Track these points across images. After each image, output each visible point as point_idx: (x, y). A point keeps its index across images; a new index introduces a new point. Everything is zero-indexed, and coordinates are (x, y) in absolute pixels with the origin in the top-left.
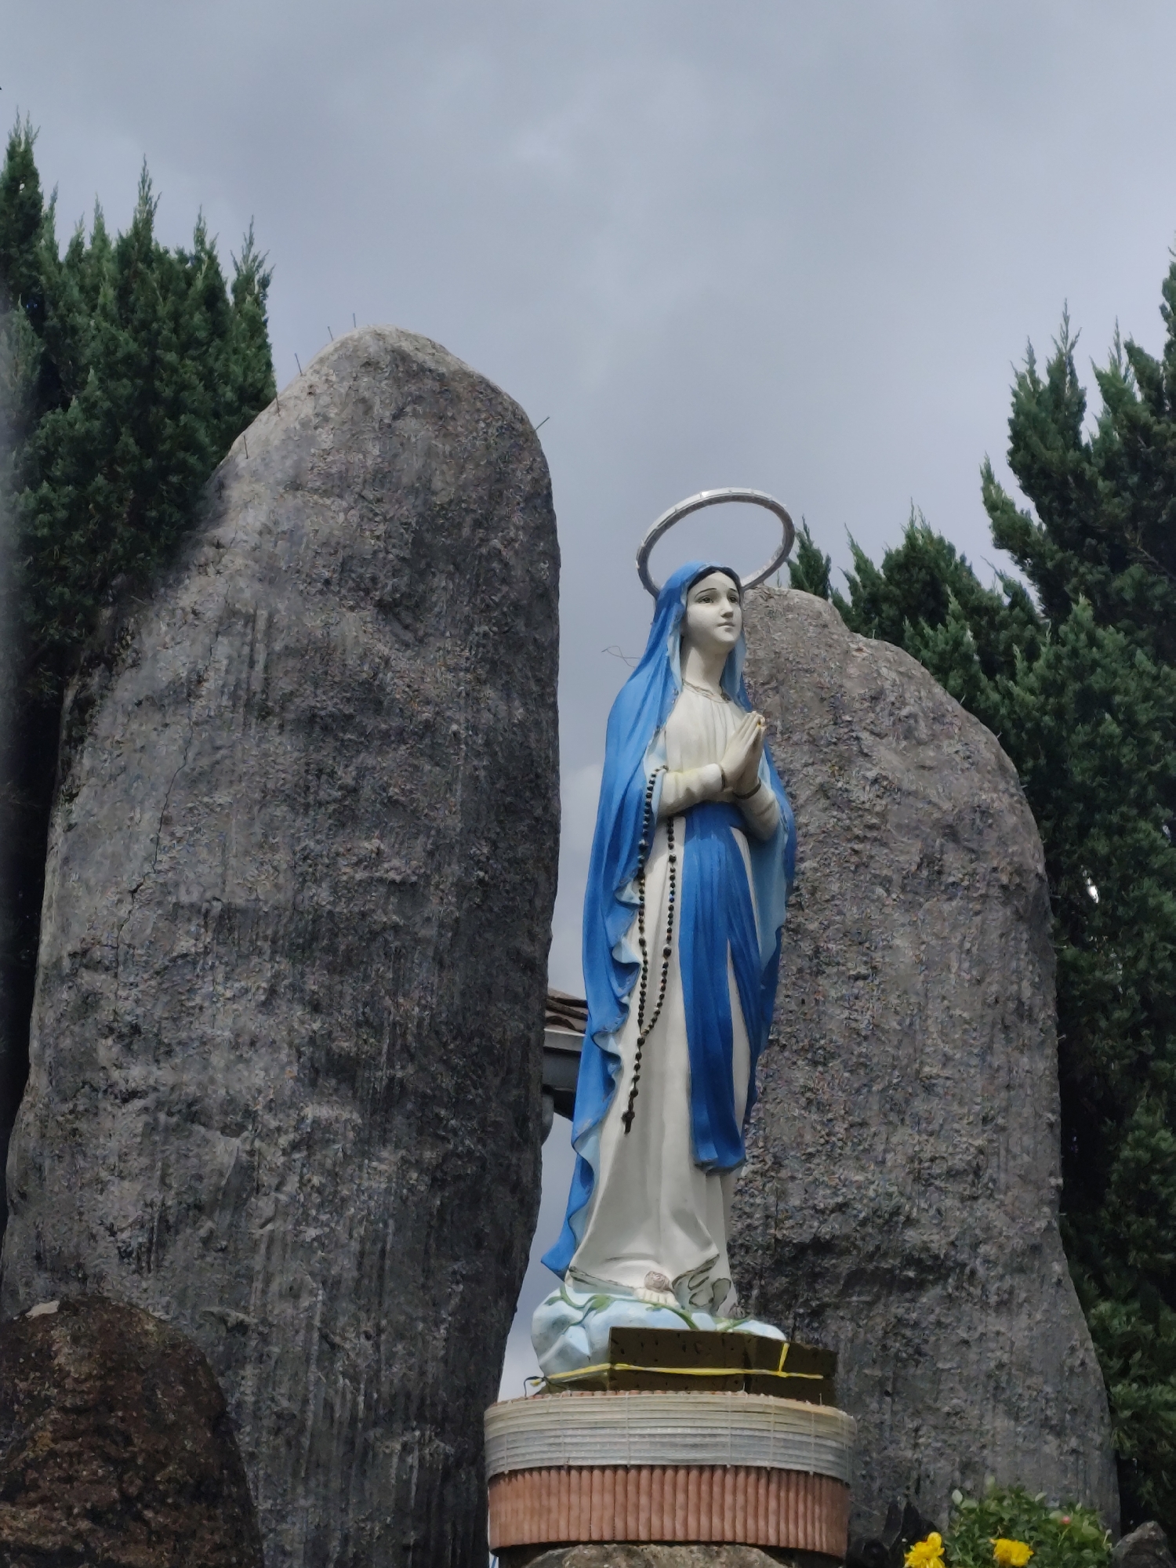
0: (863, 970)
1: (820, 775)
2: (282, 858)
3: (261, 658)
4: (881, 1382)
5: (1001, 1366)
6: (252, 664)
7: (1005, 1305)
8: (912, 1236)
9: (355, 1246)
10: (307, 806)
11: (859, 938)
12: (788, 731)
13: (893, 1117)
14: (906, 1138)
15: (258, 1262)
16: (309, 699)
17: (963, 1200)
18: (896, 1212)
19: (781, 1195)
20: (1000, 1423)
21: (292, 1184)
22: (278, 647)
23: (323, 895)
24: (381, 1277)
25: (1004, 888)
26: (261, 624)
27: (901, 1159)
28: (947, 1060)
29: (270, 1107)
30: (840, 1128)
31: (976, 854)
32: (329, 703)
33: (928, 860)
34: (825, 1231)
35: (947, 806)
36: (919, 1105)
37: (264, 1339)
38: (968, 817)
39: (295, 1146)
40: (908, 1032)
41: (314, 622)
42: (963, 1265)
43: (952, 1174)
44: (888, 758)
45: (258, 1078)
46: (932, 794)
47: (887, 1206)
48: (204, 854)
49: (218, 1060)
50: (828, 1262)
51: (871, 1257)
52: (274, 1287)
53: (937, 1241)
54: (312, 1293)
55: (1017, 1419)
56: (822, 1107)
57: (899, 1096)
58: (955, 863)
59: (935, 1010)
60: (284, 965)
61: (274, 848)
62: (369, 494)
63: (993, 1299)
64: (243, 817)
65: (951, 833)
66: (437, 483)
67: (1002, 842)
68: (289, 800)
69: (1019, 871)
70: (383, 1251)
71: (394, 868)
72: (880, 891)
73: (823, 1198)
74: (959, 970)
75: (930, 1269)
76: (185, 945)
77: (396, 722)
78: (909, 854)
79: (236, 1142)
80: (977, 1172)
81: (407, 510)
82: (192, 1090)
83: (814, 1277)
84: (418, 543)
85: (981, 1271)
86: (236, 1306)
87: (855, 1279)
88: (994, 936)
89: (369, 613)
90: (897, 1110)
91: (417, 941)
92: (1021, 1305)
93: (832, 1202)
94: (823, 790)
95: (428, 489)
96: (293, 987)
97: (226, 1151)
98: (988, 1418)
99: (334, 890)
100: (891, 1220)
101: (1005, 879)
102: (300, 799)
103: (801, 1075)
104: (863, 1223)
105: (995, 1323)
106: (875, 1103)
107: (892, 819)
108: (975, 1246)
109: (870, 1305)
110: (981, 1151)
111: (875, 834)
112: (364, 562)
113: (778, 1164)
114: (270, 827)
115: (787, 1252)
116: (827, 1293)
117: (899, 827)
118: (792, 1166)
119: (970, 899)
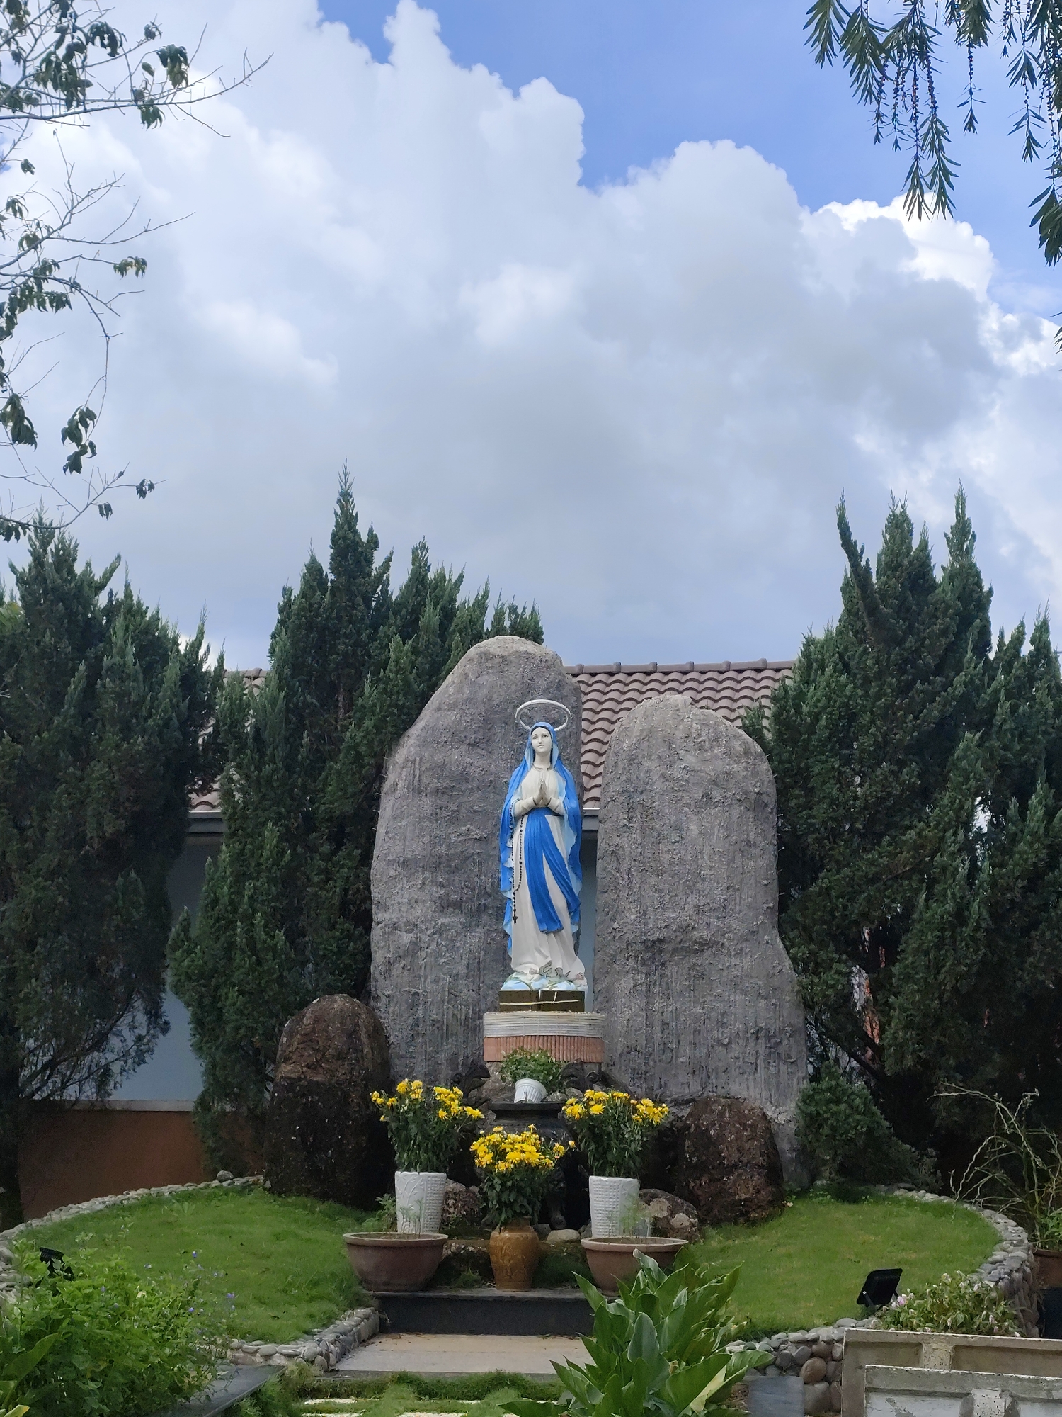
0: (677, 839)
1: (662, 770)
2: (426, 840)
3: (417, 774)
4: (689, 986)
5: (737, 976)
6: (414, 776)
7: (739, 953)
8: (695, 934)
9: (464, 962)
10: (437, 820)
11: (677, 828)
12: (649, 756)
13: (688, 892)
14: (694, 899)
15: (422, 973)
16: (435, 784)
17: (718, 918)
18: (688, 926)
19: (646, 924)
20: (739, 997)
21: (434, 946)
22: (423, 769)
23: (444, 849)
24: (479, 970)
25: (739, 800)
26: (417, 762)
27: (691, 906)
28: (711, 868)
29: (422, 922)
30: (667, 899)
31: (726, 790)
32: (444, 784)
33: (706, 795)
34: (661, 936)
35: (712, 774)
36: (700, 886)
37: (426, 997)
38: (721, 776)
39: (434, 933)
40: (695, 860)
41: (438, 758)
42: (718, 942)
43: (713, 910)
44: (690, 759)
45: (418, 913)
46: (707, 770)
47: (684, 924)
48: (398, 842)
49: (404, 909)
50: (665, 946)
51: (680, 943)
52: (428, 980)
53: (706, 934)
54: (444, 979)
55: (746, 995)
56: (661, 891)
57: (691, 884)
58: (717, 794)
59: (707, 850)
60: (427, 874)
61: (423, 836)
62: (464, 707)
63: (733, 953)
64: (411, 828)
65: (715, 783)
66: (495, 696)
67: (738, 782)
68: (428, 819)
69: (746, 793)
70: (479, 962)
71: (476, 834)
72: (686, 809)
73: (661, 924)
74: (718, 833)
75: (705, 945)
76: (392, 873)
77: (475, 784)
78: (698, 794)
79: (411, 935)
80: (725, 907)
81: (481, 709)
82: (395, 920)
83: (661, 952)
84: (486, 720)
85: (726, 943)
86: (415, 987)
87: (675, 950)
88: (735, 819)
89: (465, 748)
90: (690, 890)
91: (490, 856)
92: (746, 954)
93: (663, 925)
94: (662, 775)
95: (490, 699)
96: (432, 881)
97: (406, 938)
98: (733, 996)
99: (448, 846)
100: (686, 929)
101: (738, 797)
102: (435, 817)
103: (653, 880)
104: (675, 931)
105: (734, 961)
106: (681, 887)
107: (691, 781)
108: (723, 935)
109: (683, 959)
110: (725, 900)
111: (684, 788)
112: (461, 732)
113: (645, 913)
114: (422, 829)
115: (649, 944)
116: (666, 957)
117: (694, 784)
118: (650, 914)
119: (723, 807)
